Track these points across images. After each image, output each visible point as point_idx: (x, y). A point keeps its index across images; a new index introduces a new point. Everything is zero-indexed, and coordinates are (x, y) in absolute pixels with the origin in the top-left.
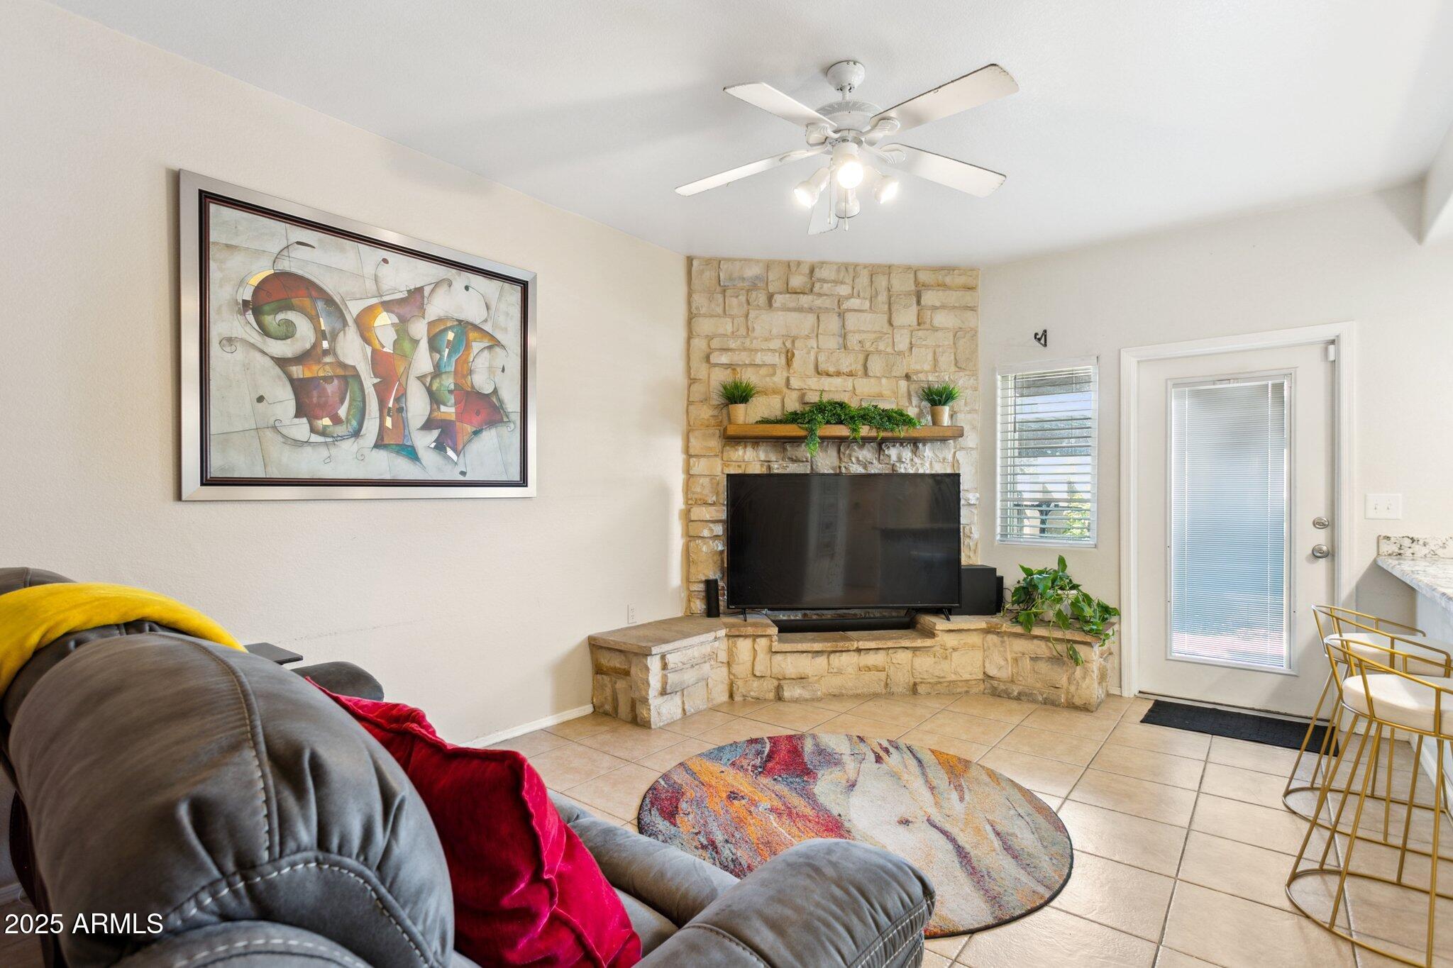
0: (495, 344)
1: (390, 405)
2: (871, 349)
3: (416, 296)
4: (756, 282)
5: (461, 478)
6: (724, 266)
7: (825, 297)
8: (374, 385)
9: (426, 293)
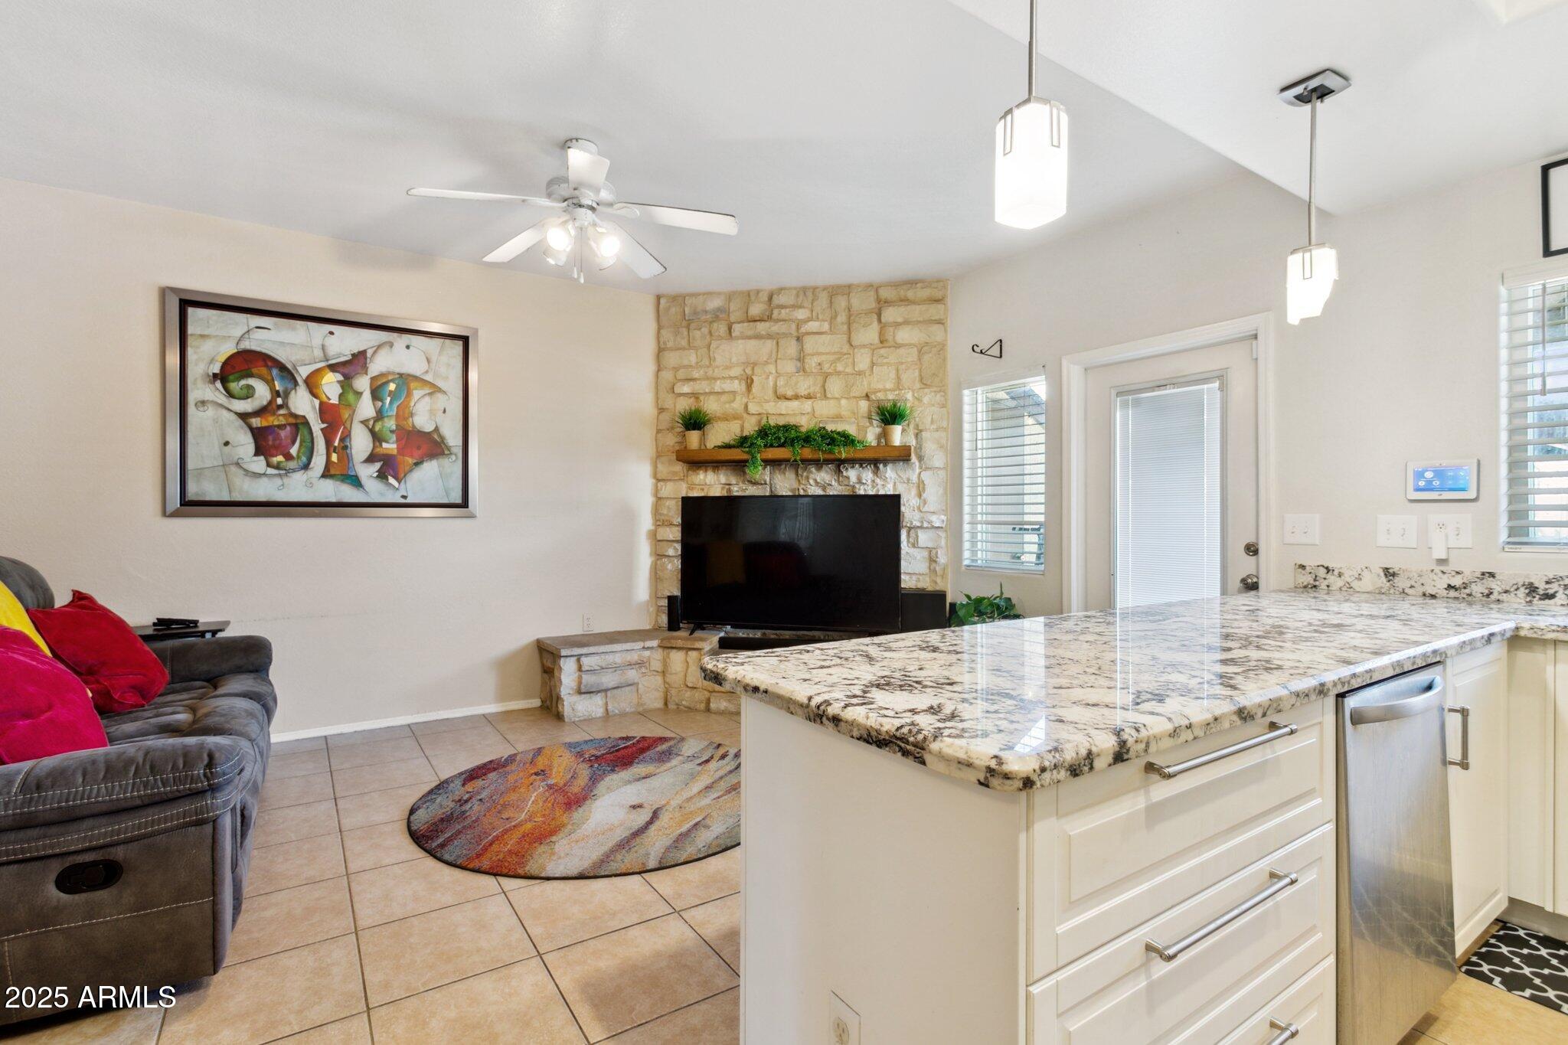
0: (435, 390)
1: (336, 444)
2: (830, 371)
3: (359, 360)
4: (718, 314)
5: (403, 501)
6: (688, 301)
7: (781, 323)
8: (322, 430)
9: (369, 355)
